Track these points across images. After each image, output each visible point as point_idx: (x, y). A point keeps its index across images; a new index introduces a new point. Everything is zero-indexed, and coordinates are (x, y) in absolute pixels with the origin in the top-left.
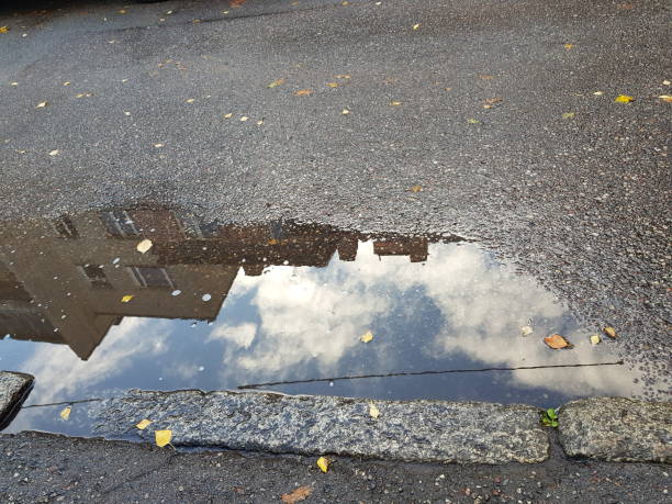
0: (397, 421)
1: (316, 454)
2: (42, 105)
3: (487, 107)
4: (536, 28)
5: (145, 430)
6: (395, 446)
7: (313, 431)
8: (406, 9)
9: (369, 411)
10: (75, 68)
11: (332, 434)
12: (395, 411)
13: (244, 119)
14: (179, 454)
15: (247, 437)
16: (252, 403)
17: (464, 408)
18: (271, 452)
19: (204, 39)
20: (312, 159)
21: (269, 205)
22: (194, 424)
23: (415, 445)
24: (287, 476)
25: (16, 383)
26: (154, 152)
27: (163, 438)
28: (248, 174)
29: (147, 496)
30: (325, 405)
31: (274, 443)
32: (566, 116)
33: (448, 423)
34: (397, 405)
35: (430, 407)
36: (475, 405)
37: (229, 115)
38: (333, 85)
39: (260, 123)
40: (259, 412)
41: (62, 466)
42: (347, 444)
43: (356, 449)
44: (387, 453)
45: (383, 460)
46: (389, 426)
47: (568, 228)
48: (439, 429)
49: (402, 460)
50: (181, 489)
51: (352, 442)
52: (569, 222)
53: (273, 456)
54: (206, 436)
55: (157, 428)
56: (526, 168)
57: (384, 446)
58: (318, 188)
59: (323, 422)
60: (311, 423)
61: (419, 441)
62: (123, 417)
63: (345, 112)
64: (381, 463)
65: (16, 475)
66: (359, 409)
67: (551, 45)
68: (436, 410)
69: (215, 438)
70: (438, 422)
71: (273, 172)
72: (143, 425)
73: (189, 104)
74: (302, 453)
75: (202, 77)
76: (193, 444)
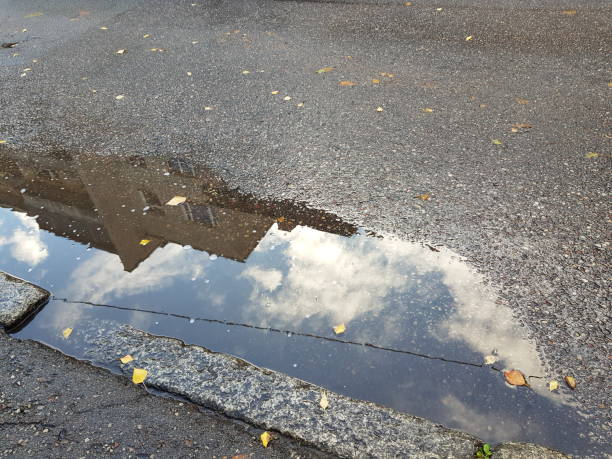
0: (342, 417)
1: (262, 428)
2: (121, 52)
3: (514, 130)
4: (585, 61)
5: (127, 365)
6: (334, 440)
7: (266, 405)
8: (464, 20)
9: (320, 400)
10: (157, 24)
11: (281, 413)
12: (344, 407)
13: (287, 98)
14: (148, 394)
15: (208, 395)
16: (220, 365)
17: (407, 421)
18: (225, 414)
19: (273, 16)
20: (337, 148)
21: (288, 184)
22: (167, 370)
23: (352, 444)
24: (232, 441)
25: (34, 295)
26: (202, 113)
27: (139, 376)
28: (277, 151)
29: (110, 425)
30: (283, 384)
31: (229, 407)
32: (589, 155)
33: (388, 432)
34: (347, 402)
35: (376, 411)
36: (419, 421)
37: (275, 93)
38: (376, 81)
39: (300, 105)
40: (225, 374)
41: (50, 378)
42: (291, 426)
43: (298, 433)
44: (324, 445)
45: (319, 449)
46: (333, 419)
47: (559, 268)
48: (378, 435)
49: (336, 455)
50: (140, 427)
51: (297, 425)
52: (561, 262)
53: (226, 419)
54: (174, 384)
55: (136, 365)
56: (535, 199)
57: (323, 437)
58: (335, 177)
59: (276, 400)
60: (266, 398)
61: (357, 441)
62: (112, 348)
63: (380, 109)
64: (317, 452)
65: (13, 377)
66: (312, 396)
67: (594, 81)
68: (381, 416)
69: (181, 388)
70: (379, 428)
71: (300, 153)
72: (126, 360)
73: (244, 75)
74: (250, 423)
75: (261, 52)
76: (162, 389)
